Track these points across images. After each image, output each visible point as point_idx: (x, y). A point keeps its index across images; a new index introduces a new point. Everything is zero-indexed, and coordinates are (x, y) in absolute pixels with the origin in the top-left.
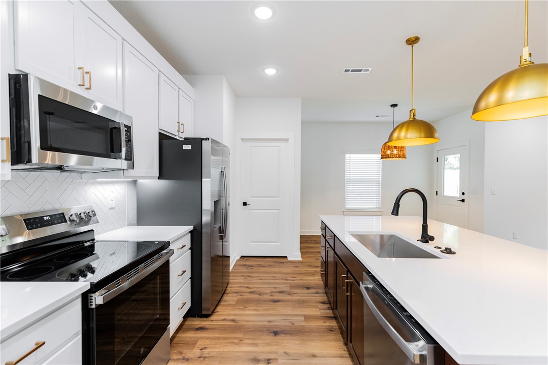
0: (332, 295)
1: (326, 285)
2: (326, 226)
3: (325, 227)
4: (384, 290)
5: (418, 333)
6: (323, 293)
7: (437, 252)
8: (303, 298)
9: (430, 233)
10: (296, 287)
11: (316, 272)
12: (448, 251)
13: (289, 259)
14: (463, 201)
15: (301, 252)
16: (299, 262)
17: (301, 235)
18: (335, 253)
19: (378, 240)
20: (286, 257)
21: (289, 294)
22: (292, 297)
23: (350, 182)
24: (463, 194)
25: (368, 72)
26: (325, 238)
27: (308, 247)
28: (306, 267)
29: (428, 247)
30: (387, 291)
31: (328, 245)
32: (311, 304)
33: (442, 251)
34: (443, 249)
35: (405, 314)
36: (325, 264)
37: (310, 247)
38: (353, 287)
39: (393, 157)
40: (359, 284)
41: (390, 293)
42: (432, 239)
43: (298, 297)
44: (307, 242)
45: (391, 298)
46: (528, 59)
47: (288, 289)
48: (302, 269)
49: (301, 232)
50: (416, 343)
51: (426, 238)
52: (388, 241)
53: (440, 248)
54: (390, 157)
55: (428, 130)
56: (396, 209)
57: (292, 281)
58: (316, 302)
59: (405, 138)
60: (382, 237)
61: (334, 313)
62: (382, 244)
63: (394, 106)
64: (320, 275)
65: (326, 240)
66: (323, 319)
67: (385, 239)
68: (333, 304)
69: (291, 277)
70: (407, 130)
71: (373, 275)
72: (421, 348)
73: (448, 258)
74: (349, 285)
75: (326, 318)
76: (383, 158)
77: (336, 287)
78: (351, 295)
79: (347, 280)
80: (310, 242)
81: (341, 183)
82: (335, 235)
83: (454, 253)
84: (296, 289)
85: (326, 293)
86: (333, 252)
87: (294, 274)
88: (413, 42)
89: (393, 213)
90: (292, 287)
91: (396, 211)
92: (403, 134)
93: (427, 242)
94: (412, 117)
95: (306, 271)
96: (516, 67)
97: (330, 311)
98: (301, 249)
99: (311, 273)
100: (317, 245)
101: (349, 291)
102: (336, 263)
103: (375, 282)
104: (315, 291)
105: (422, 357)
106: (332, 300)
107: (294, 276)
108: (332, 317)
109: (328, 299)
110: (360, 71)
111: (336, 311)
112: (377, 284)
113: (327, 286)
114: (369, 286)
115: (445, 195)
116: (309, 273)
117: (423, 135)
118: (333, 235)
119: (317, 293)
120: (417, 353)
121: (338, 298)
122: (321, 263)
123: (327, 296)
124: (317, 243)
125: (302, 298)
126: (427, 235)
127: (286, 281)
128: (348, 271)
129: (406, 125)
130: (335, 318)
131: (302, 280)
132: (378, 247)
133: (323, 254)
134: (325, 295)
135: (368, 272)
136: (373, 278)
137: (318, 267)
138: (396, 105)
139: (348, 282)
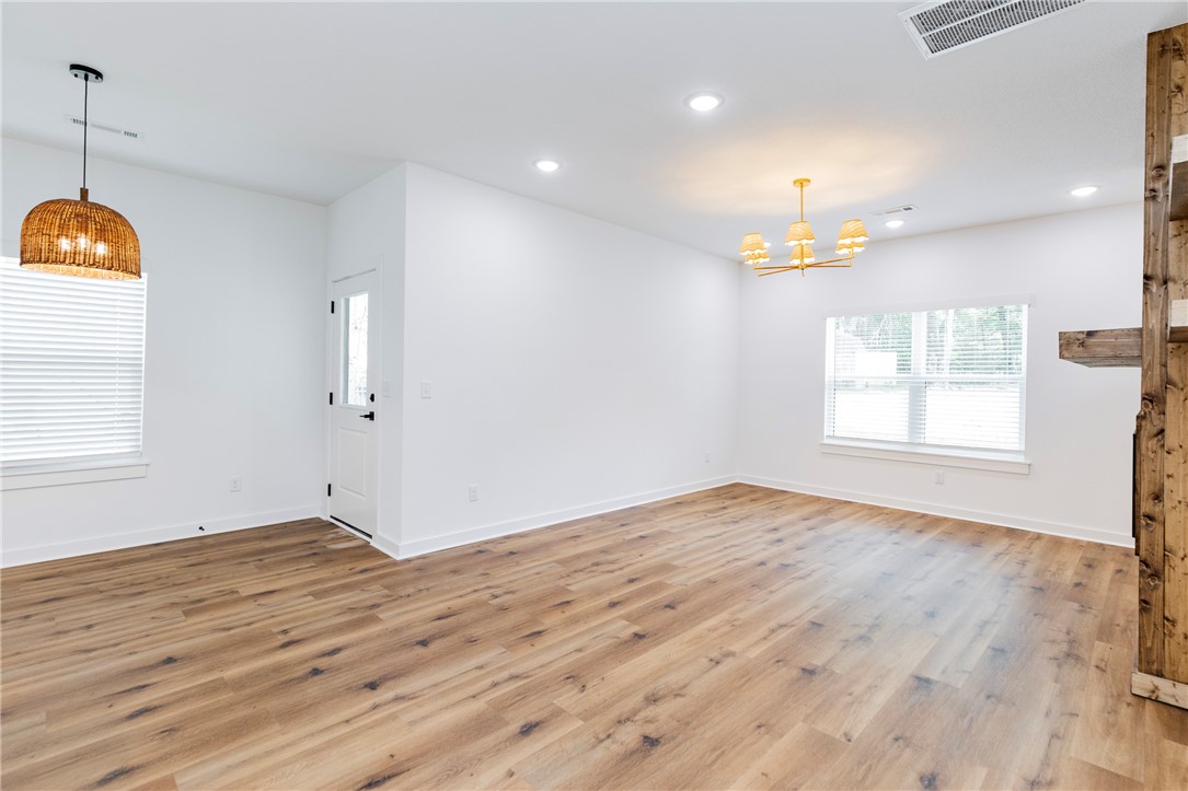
14: (371, 416)
24: (372, 398)
63: (86, 71)
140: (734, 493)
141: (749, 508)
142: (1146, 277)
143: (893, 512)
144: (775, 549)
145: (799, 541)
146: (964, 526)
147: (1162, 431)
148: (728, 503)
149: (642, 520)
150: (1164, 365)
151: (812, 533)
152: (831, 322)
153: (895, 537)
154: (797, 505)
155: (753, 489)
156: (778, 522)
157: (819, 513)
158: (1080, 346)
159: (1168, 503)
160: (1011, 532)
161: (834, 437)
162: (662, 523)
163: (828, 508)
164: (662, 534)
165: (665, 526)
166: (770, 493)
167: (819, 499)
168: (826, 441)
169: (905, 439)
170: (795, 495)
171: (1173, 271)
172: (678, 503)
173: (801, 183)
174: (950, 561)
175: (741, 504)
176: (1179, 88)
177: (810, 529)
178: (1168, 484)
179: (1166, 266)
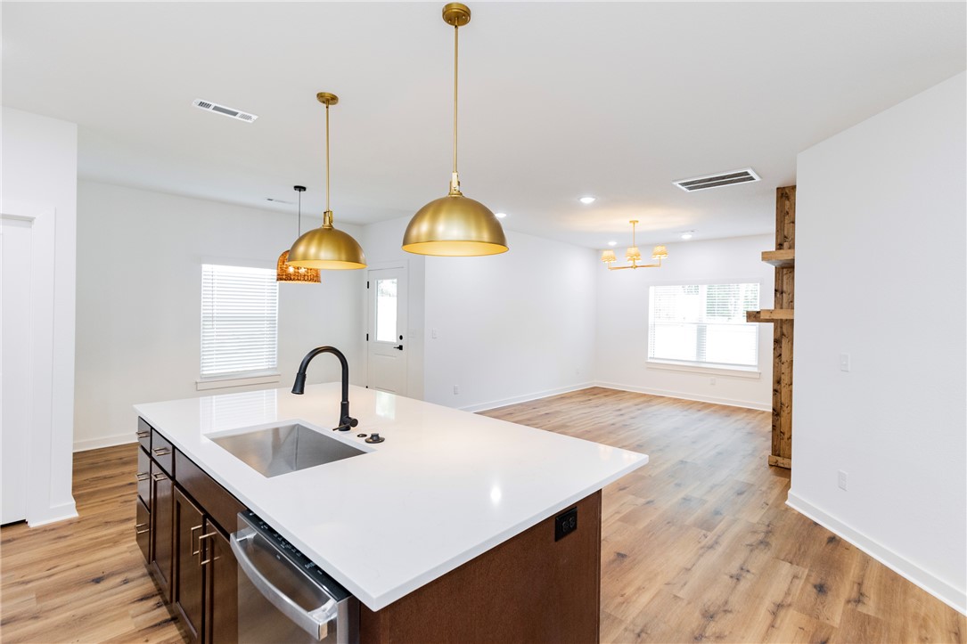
0: (168, 573)
1: (152, 556)
2: (152, 428)
3: (149, 431)
4: (276, 536)
5: (325, 589)
6: (143, 576)
7: (360, 444)
8: (82, 609)
9: (352, 415)
10: (59, 591)
11: (122, 534)
12: (376, 439)
13: (32, 524)
14: (401, 348)
15: (76, 497)
16: (70, 523)
17: (74, 454)
18: (176, 483)
19: (269, 440)
20: (24, 522)
21: (35, 617)
22: (48, 621)
23: (213, 321)
24: (401, 338)
25: (249, 121)
26: (150, 455)
27: (98, 479)
28: (94, 530)
29: (350, 438)
30: (280, 536)
31: (156, 470)
32: (108, 615)
33: (367, 441)
34: (369, 436)
35: (308, 566)
36: (150, 509)
37: (105, 478)
38: (217, 548)
39: (298, 280)
40: (228, 537)
41: (284, 540)
42: (355, 423)
43: (68, 614)
44: (94, 467)
45: (287, 546)
46: (457, 188)
47: (33, 605)
48: (78, 540)
49: (74, 447)
50: (323, 607)
51: (347, 423)
52: (287, 437)
53: (365, 436)
54: (294, 280)
55: (350, 249)
56: (299, 383)
57: (47, 580)
58: (124, 604)
59: (317, 258)
60: (276, 431)
61: (171, 611)
62: (277, 446)
63: (300, 188)
64: (135, 537)
65: (153, 459)
66: (143, 635)
67: (282, 435)
68: (169, 594)
69: (39, 571)
70: (320, 244)
71: (255, 515)
72: (329, 611)
73: (374, 450)
74: (208, 543)
75: (150, 630)
76: (281, 279)
77: (177, 551)
78: (212, 562)
79: (204, 534)
80: (107, 465)
81: (191, 325)
82: (174, 447)
83: (383, 440)
84: (57, 597)
85: (151, 574)
86: (170, 482)
87: (50, 559)
88: (328, 100)
89: (294, 391)
90: (43, 595)
91: (299, 388)
92: (313, 250)
93: (348, 429)
94: (328, 223)
95: (92, 539)
96: (445, 194)
97: (164, 609)
98: (75, 488)
99: (108, 541)
100: (127, 469)
101: (208, 554)
102: (179, 505)
103: (259, 526)
104: (118, 579)
105: (332, 625)
106: (166, 585)
107: (52, 563)
108: (166, 622)
109: (156, 585)
110: (235, 114)
111: (176, 605)
112: (264, 530)
113: (154, 559)
114: (247, 537)
115: (378, 339)
116: (102, 543)
117: (343, 257)
118: (170, 447)
119: (126, 582)
120: (323, 622)
121: (181, 573)
122: (139, 508)
123: (154, 580)
124: (126, 463)
125: (79, 612)
126: (348, 417)
127: (21, 588)
128: (207, 516)
129: (317, 237)
130: (175, 619)
131: (78, 566)
132: (270, 451)
133: (144, 489)
134: (149, 579)
135: (247, 512)
136: (256, 520)
137: (129, 520)
138: (304, 189)
139: (205, 539)
140: (594, 392)
141: (603, 400)
142: (776, 290)
143: (687, 401)
144: (620, 418)
145: (632, 415)
146: (724, 407)
147: (780, 355)
148: (591, 397)
149: (545, 406)
150: (781, 328)
151: (640, 412)
152: (652, 289)
153: (685, 413)
154: (632, 398)
155: (605, 390)
156: (621, 406)
157: (644, 402)
158: (753, 317)
159: (783, 385)
160: (749, 410)
161: (653, 358)
162: (555, 407)
163: (650, 399)
164: (557, 412)
165: (558, 409)
166: (616, 392)
167: (645, 395)
168: (649, 361)
169: (694, 359)
170: (630, 393)
171: (785, 289)
172: (562, 398)
173: (634, 222)
174: (712, 422)
175: (598, 398)
176: (788, 213)
177: (639, 410)
178: (783, 377)
179: (782, 287)
